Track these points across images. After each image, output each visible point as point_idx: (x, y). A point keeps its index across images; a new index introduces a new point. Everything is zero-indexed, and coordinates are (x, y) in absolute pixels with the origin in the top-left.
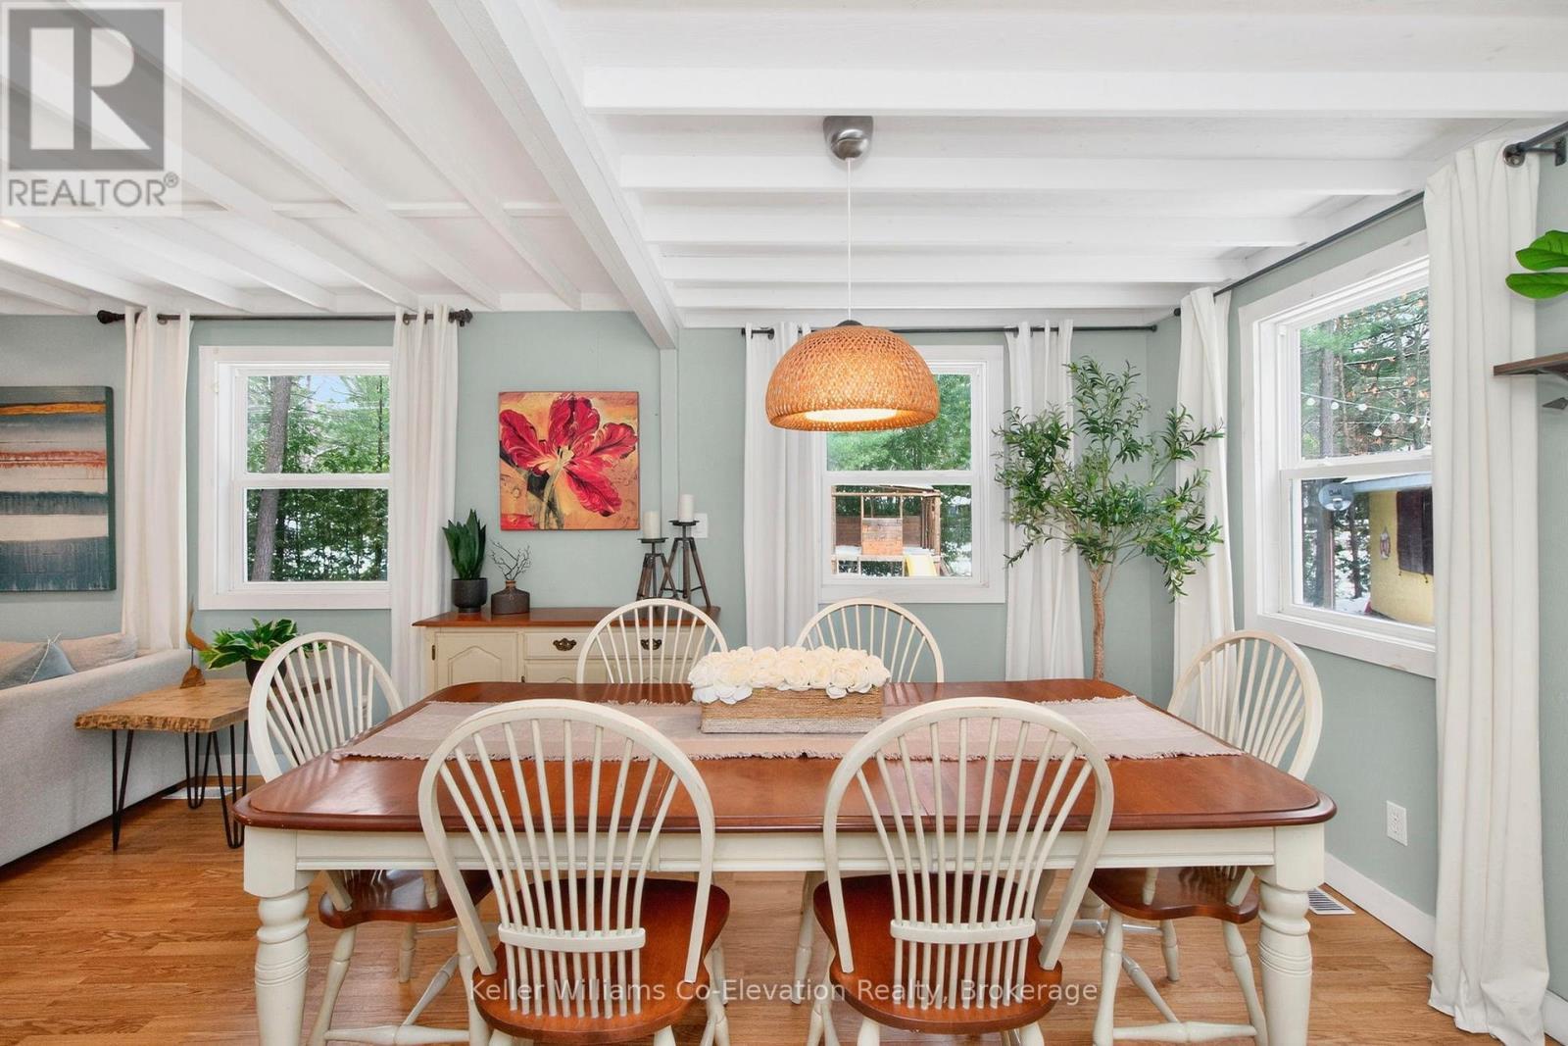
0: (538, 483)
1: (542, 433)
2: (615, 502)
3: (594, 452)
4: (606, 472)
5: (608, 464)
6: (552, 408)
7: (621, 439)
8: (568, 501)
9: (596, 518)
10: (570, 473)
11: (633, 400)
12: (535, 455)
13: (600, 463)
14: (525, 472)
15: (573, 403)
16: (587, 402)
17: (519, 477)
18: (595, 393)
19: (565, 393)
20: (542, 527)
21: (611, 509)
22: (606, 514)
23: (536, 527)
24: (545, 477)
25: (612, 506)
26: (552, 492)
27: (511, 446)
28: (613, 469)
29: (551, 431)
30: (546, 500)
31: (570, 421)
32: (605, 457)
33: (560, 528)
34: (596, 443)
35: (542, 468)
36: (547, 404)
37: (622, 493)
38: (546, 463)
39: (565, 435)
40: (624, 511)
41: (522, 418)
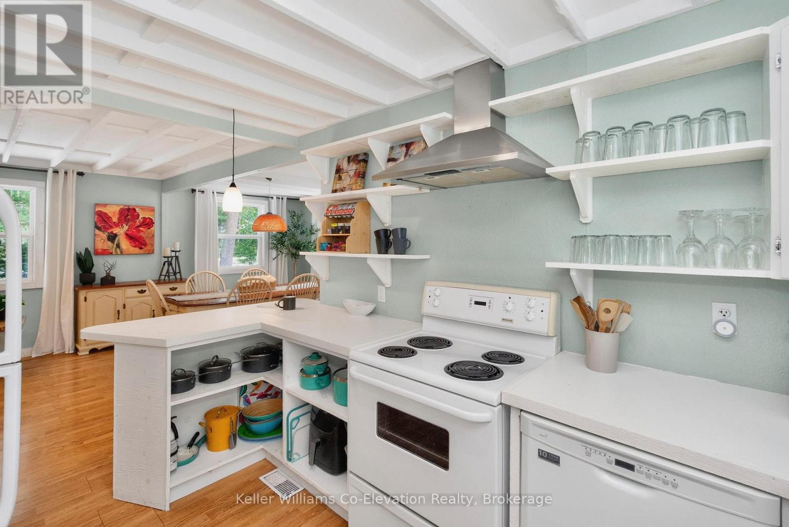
0: (112, 238)
1: (115, 220)
2: (145, 245)
3: (136, 227)
4: (141, 234)
5: (142, 231)
6: (119, 211)
7: (148, 223)
8: (125, 244)
9: (137, 250)
10: (126, 234)
11: (152, 210)
12: (111, 227)
13: (139, 231)
14: (106, 234)
15: (129, 210)
16: (134, 210)
17: (104, 236)
18: (138, 206)
19: (125, 206)
20: (114, 253)
21: (143, 247)
22: (141, 248)
23: (111, 253)
24: (116, 235)
25: (144, 246)
26: (118, 241)
27: (100, 224)
28: (144, 233)
29: (119, 219)
30: (115, 243)
31: (128, 215)
32: (141, 229)
33: (122, 253)
34: (138, 224)
35: (115, 232)
36: (117, 209)
37: (148, 241)
38: (116, 230)
39: (124, 221)
40: (148, 247)
41: (106, 214)
